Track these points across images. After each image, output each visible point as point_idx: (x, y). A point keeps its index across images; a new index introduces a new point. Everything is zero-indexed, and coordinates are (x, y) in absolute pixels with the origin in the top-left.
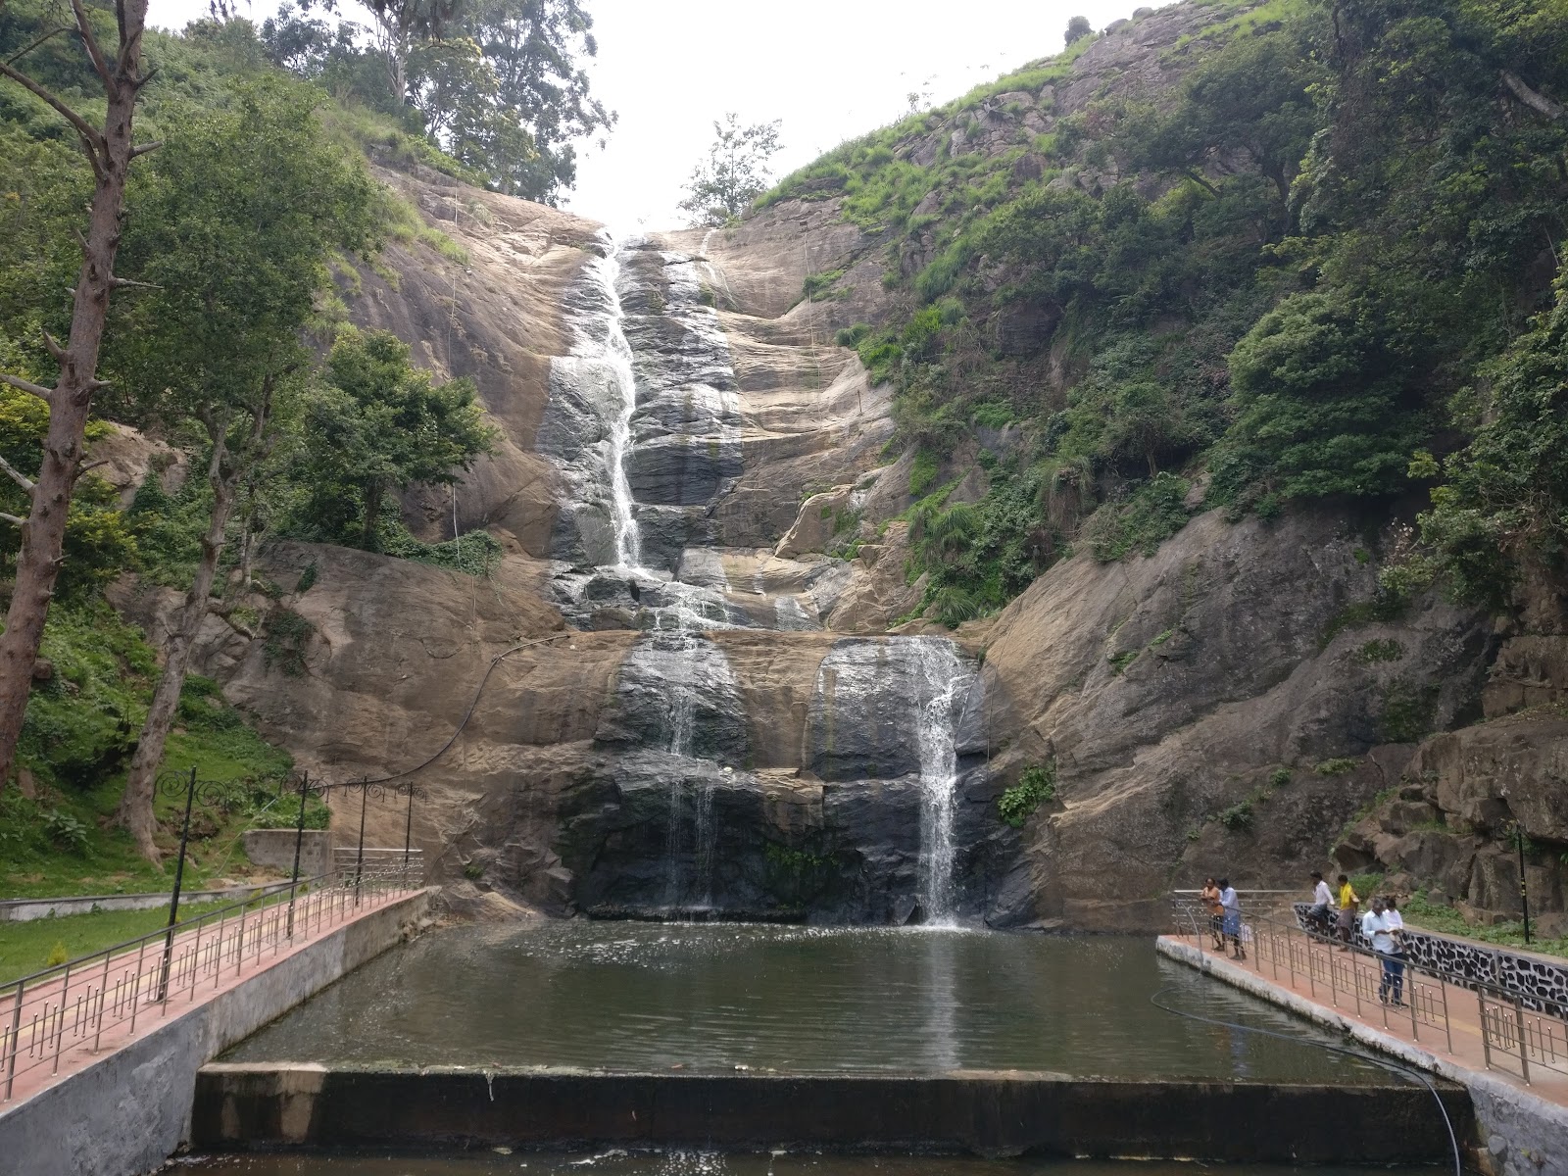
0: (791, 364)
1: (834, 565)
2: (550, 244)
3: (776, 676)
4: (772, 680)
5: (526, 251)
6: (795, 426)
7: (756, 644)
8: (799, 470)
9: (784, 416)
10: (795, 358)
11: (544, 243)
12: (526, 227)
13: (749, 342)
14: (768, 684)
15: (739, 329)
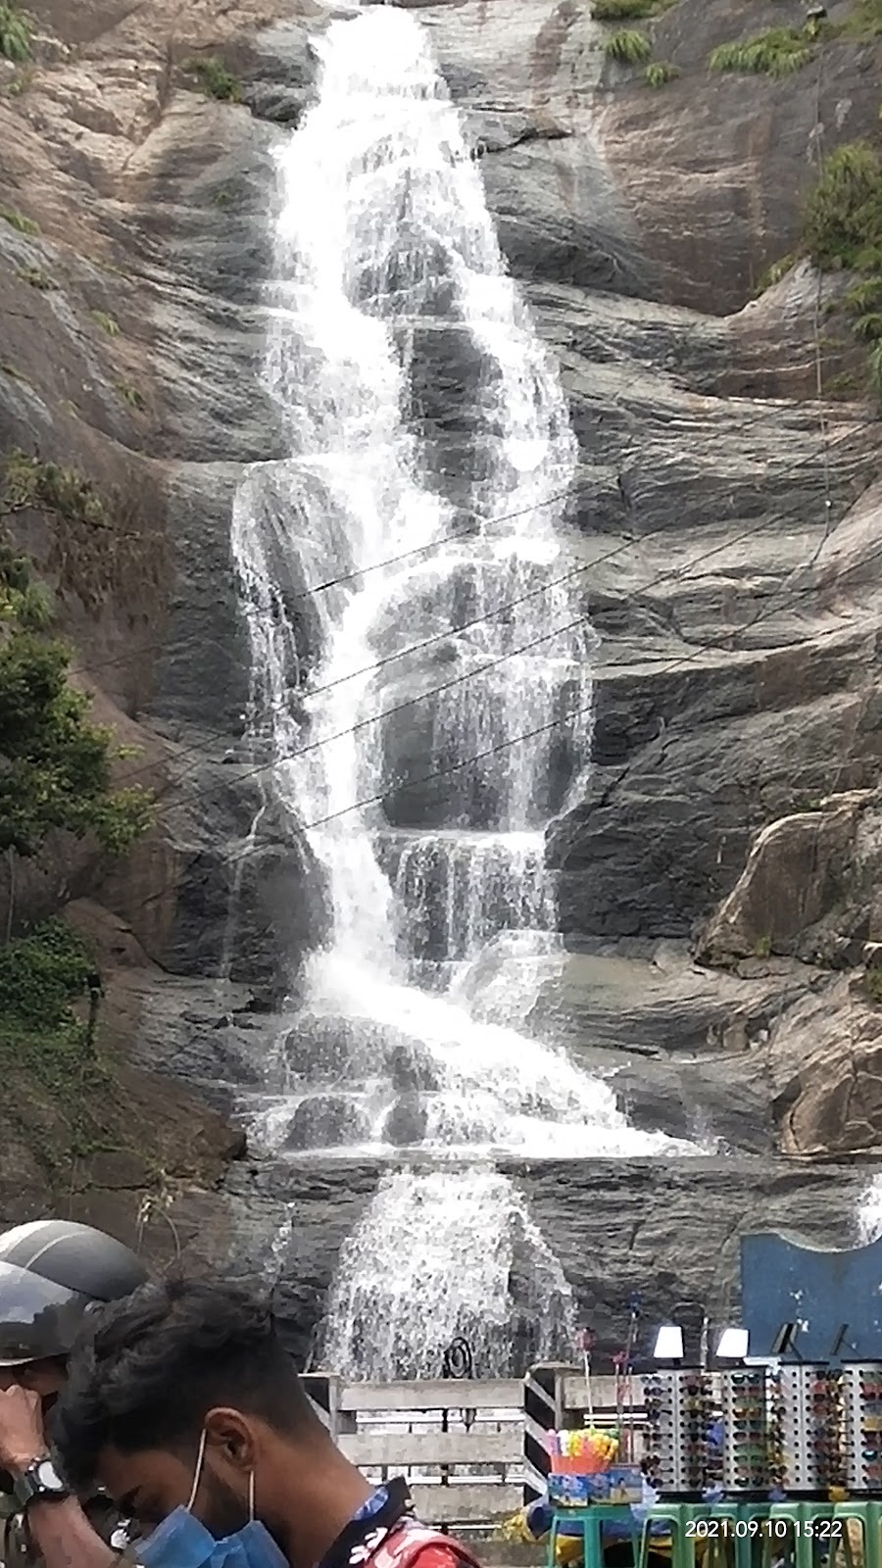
0: (758, 454)
1: (815, 988)
2: (165, 94)
3: (646, 1253)
4: (637, 1261)
5: (103, 123)
6: (755, 630)
7: (615, 1188)
8: (754, 751)
9: (728, 604)
10: (769, 436)
11: (152, 95)
12: (104, 45)
13: (660, 391)
14: (631, 1268)
15: (636, 349)
